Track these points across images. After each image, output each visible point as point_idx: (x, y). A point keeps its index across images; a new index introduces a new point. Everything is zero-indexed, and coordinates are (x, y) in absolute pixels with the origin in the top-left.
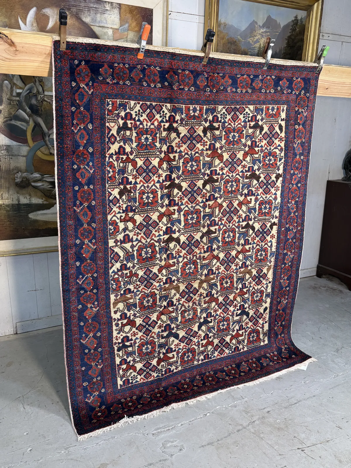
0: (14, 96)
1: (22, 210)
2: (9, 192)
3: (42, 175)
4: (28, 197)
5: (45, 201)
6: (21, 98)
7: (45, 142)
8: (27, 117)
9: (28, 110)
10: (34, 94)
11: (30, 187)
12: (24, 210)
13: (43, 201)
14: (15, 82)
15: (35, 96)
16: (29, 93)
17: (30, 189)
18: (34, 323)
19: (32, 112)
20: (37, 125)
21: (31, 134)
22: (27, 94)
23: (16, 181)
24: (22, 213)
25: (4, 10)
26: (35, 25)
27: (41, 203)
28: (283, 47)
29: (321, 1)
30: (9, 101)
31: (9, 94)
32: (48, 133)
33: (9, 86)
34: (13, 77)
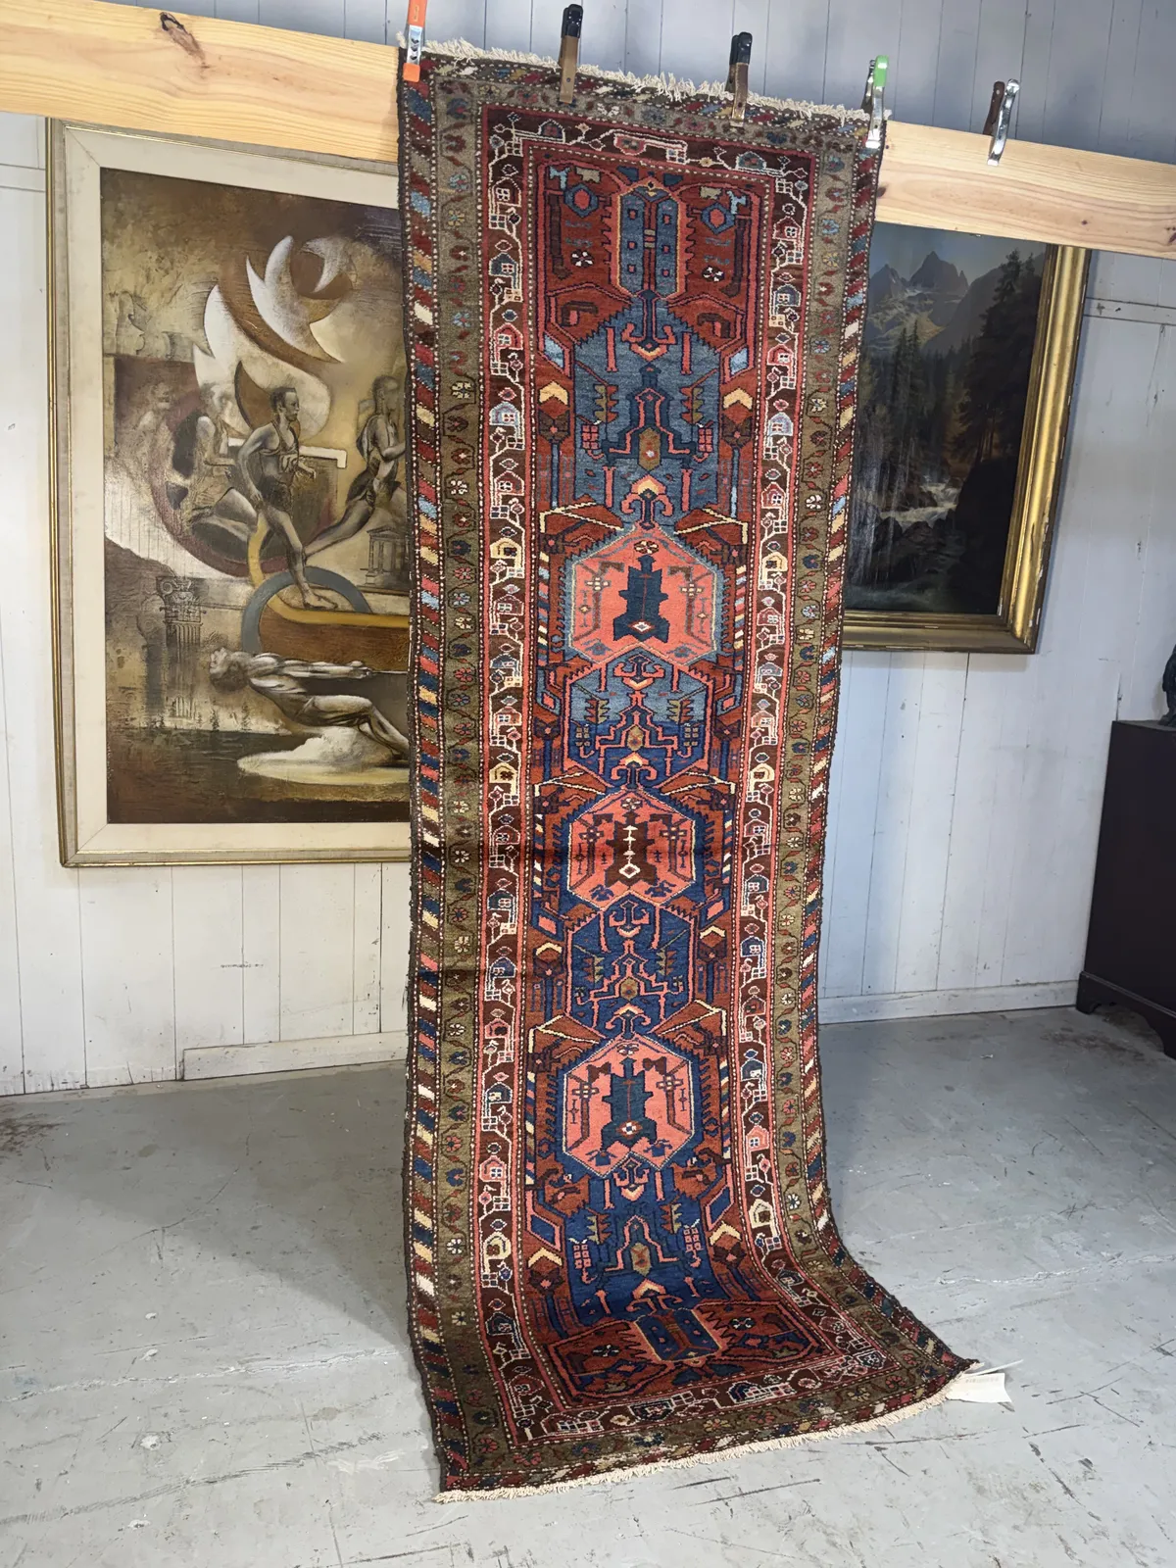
0: (221, 456)
1: (222, 748)
2: (191, 700)
3: (279, 660)
4: (240, 715)
5: (282, 727)
6: (240, 461)
7: (294, 573)
8: (251, 510)
9: (255, 491)
10: (272, 451)
12: (226, 748)
13: (277, 726)
14: (227, 420)
15: (276, 456)
16: (260, 448)
17: (247, 694)
18: (231, 1054)
19: (264, 497)
20: (276, 530)
21: (260, 551)
22: (255, 451)
23: (213, 671)
24: (223, 755)
25: (213, 243)
26: (286, 279)
27: (274, 732)
28: (972, 338)
30: (209, 467)
31: (209, 448)
32: (303, 551)
33: (212, 430)
34: (223, 409)
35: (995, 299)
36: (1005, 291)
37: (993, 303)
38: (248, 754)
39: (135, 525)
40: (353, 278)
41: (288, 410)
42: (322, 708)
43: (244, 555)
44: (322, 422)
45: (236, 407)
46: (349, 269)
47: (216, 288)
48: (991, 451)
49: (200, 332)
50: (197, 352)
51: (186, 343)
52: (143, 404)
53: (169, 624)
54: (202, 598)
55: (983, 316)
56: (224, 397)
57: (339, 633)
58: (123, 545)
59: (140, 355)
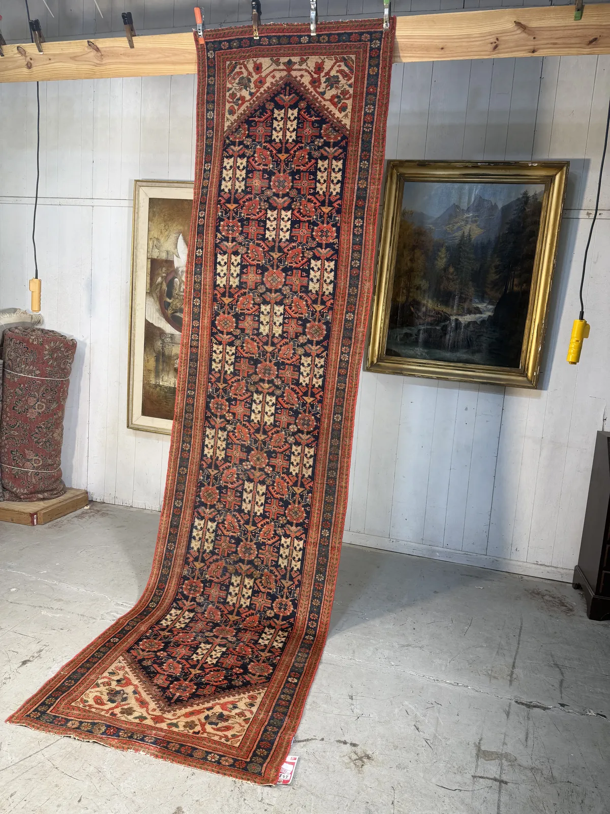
0: (181, 292)
2: (168, 376)
23: (175, 366)
25: (181, 219)
28: (501, 233)
29: (565, 168)
30: (177, 296)
31: (178, 289)
33: (178, 283)
34: (182, 275)
35: (514, 214)
36: (521, 210)
37: (513, 217)
39: (155, 315)
47: (181, 235)
48: (513, 288)
49: (176, 250)
50: (175, 257)
51: (172, 253)
52: (158, 274)
53: (163, 349)
54: (173, 341)
55: (508, 224)
56: (182, 272)
58: (151, 321)
59: (159, 258)
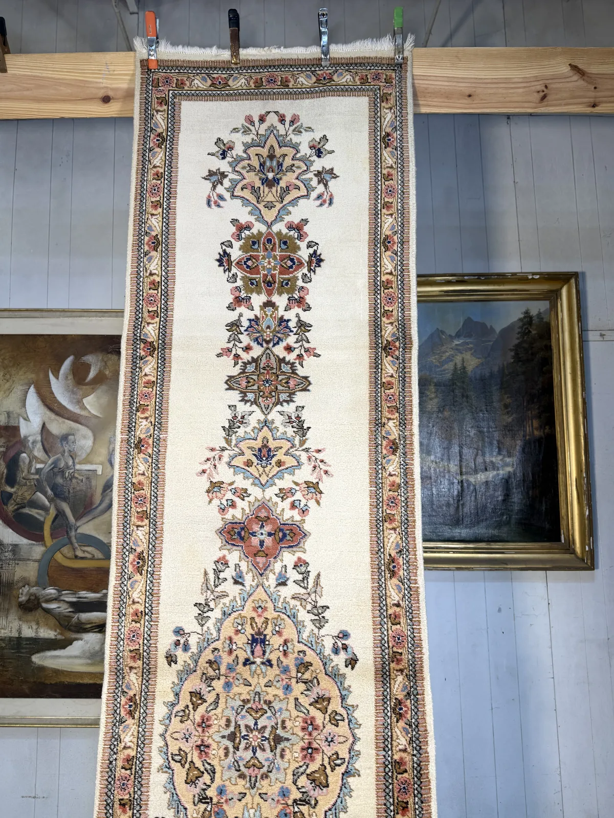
0: (32, 474)
1: (23, 648)
2: (7, 617)
3: (59, 591)
4: (35, 627)
5: (59, 634)
6: (42, 476)
7: (69, 538)
8: (47, 503)
9: (50, 492)
10: (60, 469)
11: (40, 611)
12: (26, 648)
13: (56, 634)
14: (36, 453)
15: (62, 472)
16: (53, 468)
19: (54, 495)
20: (60, 514)
21: (51, 526)
22: (50, 470)
23: (20, 600)
25: (32, 364)
26: (71, 377)
27: (53, 637)
28: (505, 363)
29: (573, 281)
30: (24, 481)
31: (26, 471)
32: (75, 525)
33: (27, 461)
34: (33, 448)
35: (518, 339)
36: (525, 333)
37: (517, 342)
38: (38, 652)
40: (107, 373)
41: (70, 446)
42: (83, 621)
43: (41, 528)
44: (88, 451)
45: (41, 447)
46: (105, 368)
47: (32, 386)
48: (533, 432)
49: (23, 410)
50: (22, 420)
51: (16, 415)
54: (16, 556)
55: (511, 350)
56: (34, 442)
57: (95, 572)
